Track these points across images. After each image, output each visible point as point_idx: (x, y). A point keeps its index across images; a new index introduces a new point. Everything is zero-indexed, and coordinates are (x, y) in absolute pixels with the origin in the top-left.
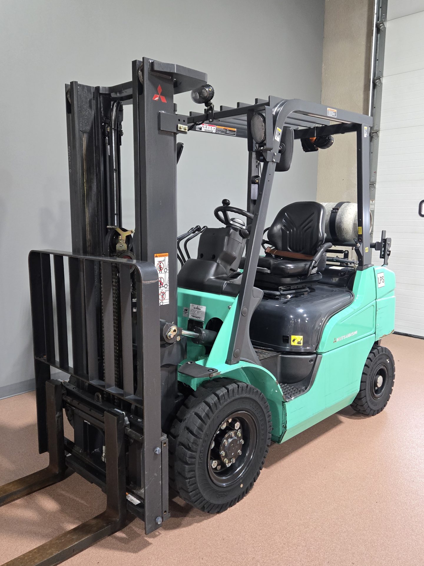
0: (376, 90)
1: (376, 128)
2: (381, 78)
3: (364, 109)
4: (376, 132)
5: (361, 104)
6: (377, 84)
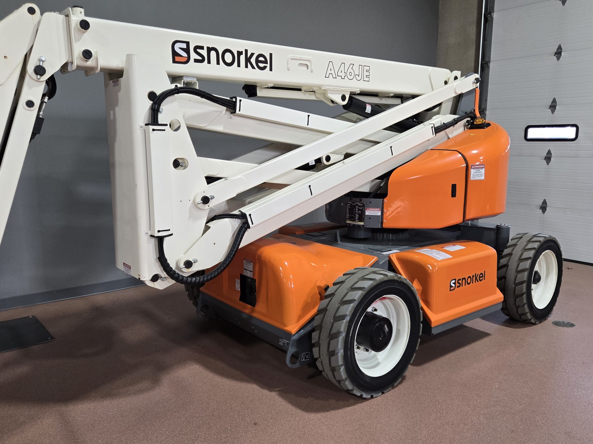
1: (487, 59)
2: (492, 13)
3: (476, 42)
4: (487, 63)
5: (474, 37)
6: (488, 18)
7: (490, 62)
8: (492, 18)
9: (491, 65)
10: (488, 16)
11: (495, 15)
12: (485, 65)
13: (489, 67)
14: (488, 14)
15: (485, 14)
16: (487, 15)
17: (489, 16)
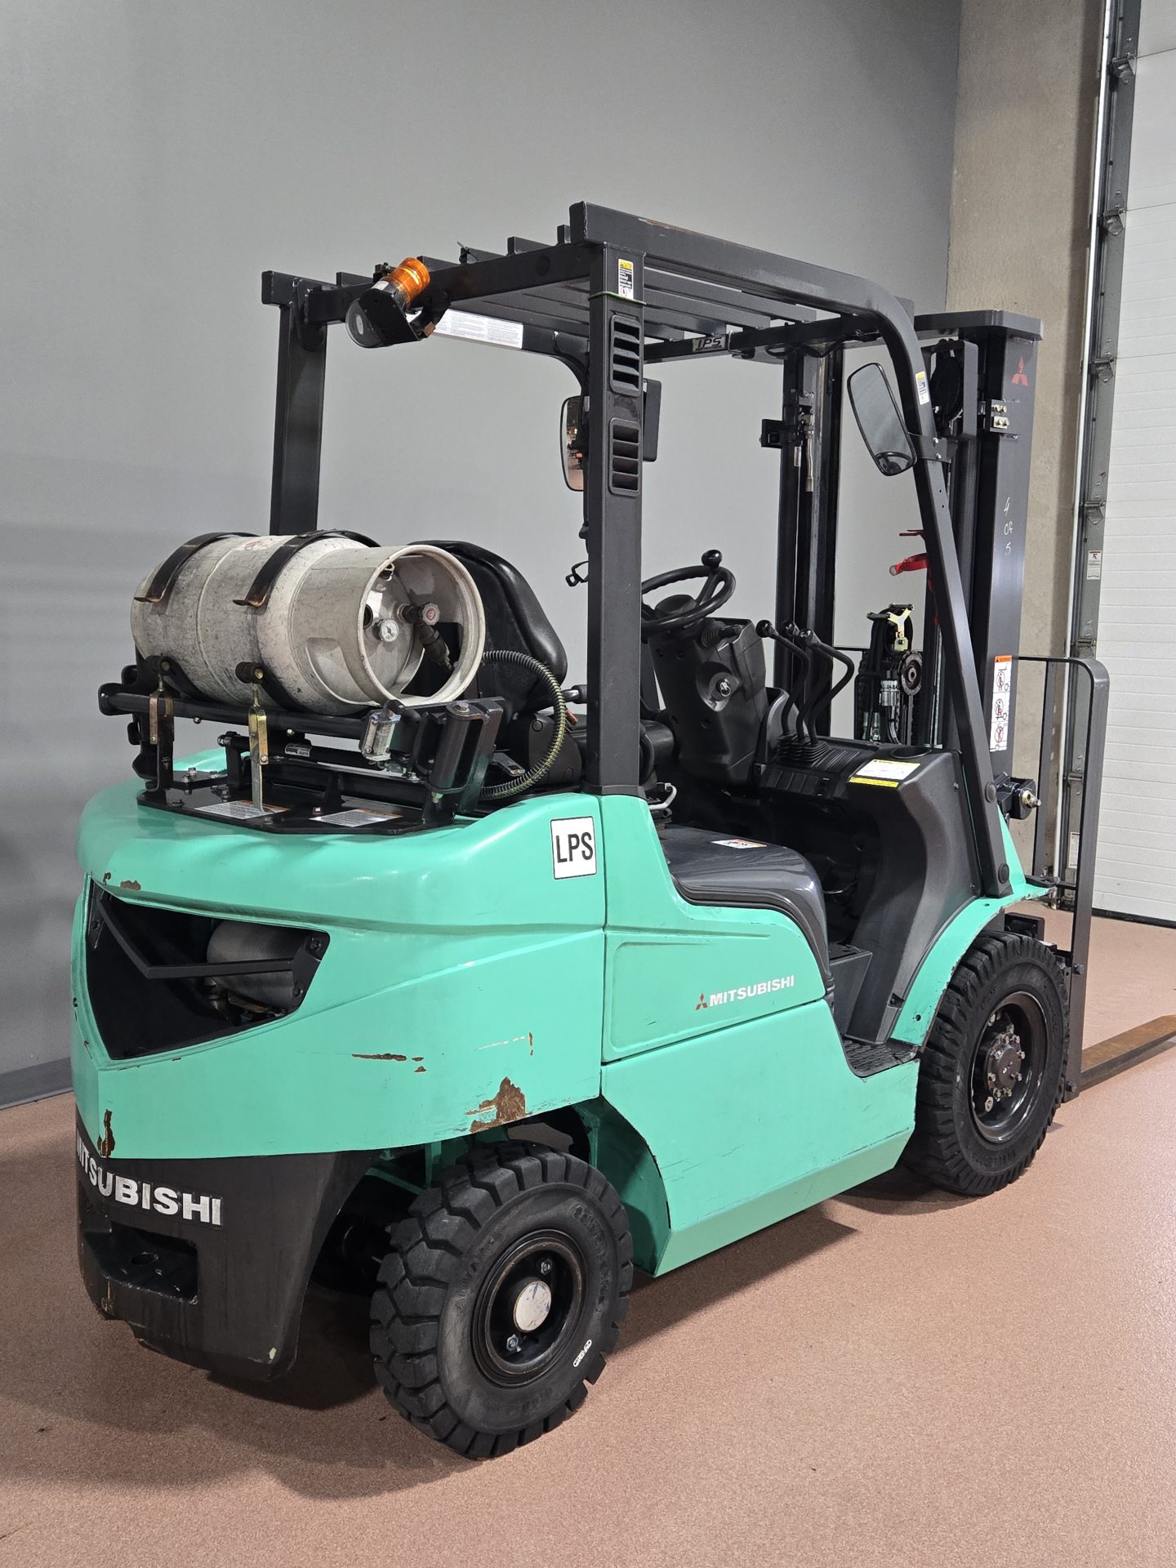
0: (1105, 247)
1: (1105, 351)
2: (1121, 212)
3: (1071, 297)
4: (1108, 364)
5: (1063, 284)
6: (1109, 229)
7: (1116, 358)
8: (1121, 228)
9: (1120, 368)
10: (1109, 221)
11: (1130, 220)
12: (1100, 368)
13: (1111, 374)
14: (1110, 217)
15: (1102, 215)
16: (1107, 220)
17: (1112, 223)
